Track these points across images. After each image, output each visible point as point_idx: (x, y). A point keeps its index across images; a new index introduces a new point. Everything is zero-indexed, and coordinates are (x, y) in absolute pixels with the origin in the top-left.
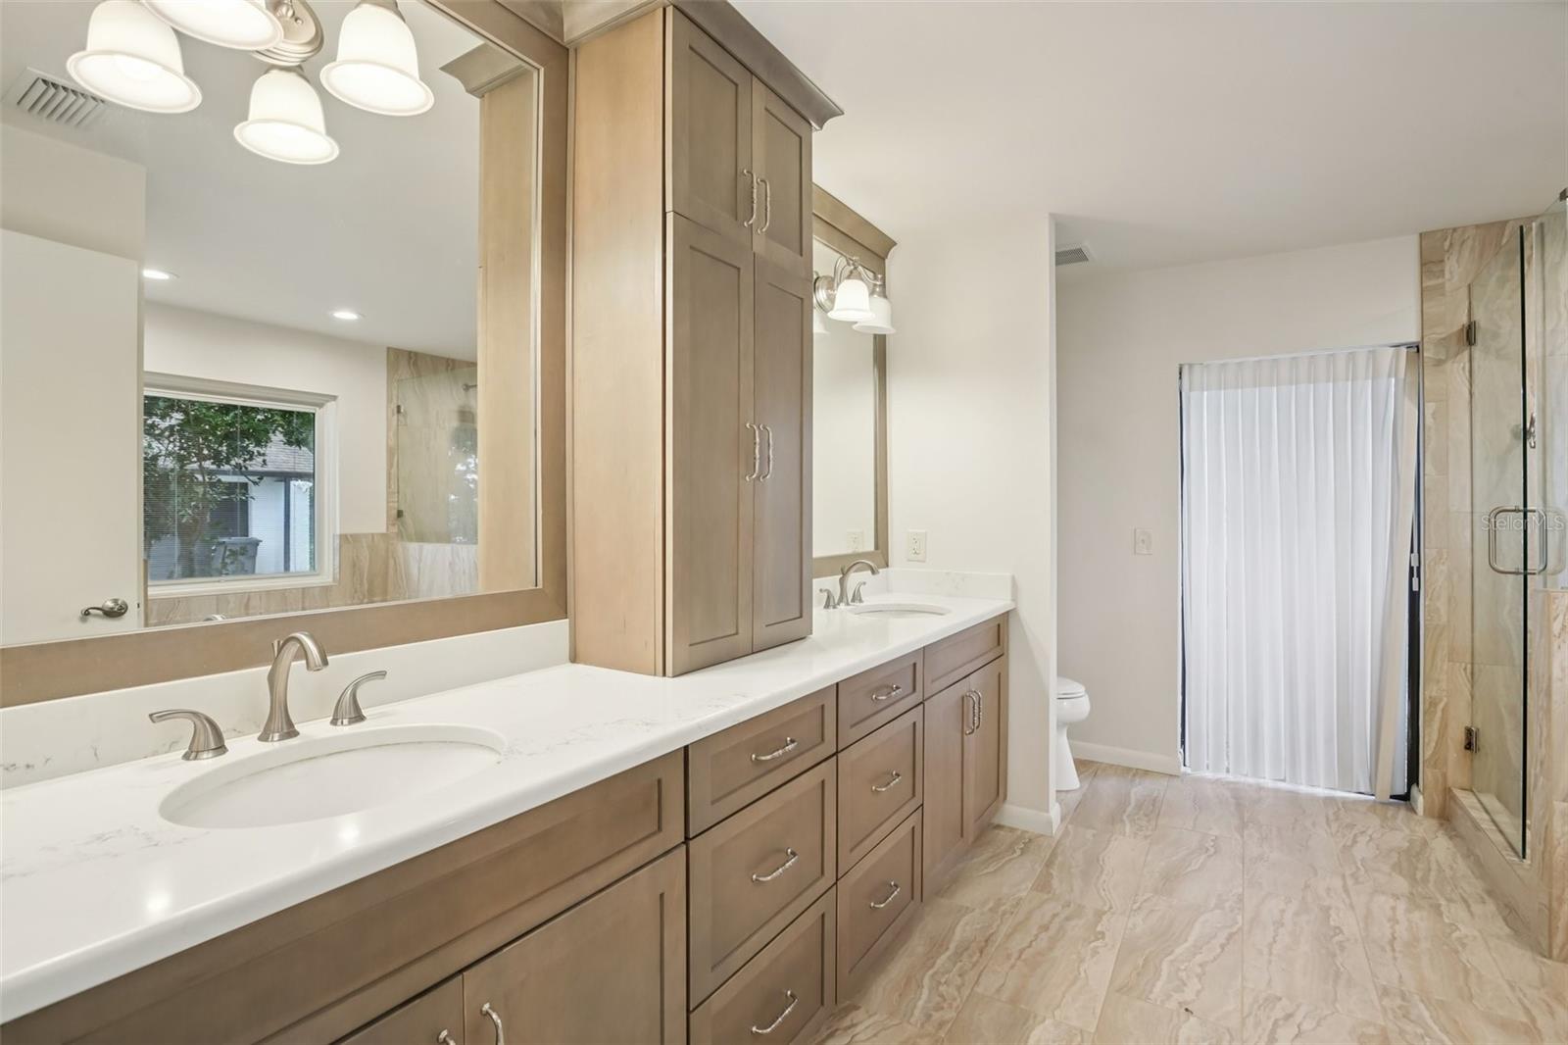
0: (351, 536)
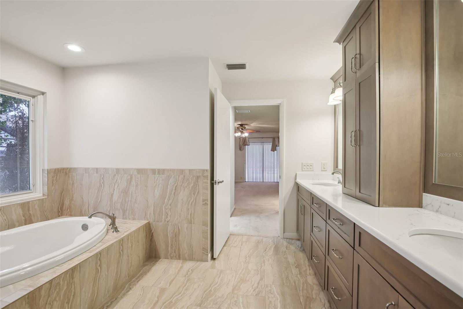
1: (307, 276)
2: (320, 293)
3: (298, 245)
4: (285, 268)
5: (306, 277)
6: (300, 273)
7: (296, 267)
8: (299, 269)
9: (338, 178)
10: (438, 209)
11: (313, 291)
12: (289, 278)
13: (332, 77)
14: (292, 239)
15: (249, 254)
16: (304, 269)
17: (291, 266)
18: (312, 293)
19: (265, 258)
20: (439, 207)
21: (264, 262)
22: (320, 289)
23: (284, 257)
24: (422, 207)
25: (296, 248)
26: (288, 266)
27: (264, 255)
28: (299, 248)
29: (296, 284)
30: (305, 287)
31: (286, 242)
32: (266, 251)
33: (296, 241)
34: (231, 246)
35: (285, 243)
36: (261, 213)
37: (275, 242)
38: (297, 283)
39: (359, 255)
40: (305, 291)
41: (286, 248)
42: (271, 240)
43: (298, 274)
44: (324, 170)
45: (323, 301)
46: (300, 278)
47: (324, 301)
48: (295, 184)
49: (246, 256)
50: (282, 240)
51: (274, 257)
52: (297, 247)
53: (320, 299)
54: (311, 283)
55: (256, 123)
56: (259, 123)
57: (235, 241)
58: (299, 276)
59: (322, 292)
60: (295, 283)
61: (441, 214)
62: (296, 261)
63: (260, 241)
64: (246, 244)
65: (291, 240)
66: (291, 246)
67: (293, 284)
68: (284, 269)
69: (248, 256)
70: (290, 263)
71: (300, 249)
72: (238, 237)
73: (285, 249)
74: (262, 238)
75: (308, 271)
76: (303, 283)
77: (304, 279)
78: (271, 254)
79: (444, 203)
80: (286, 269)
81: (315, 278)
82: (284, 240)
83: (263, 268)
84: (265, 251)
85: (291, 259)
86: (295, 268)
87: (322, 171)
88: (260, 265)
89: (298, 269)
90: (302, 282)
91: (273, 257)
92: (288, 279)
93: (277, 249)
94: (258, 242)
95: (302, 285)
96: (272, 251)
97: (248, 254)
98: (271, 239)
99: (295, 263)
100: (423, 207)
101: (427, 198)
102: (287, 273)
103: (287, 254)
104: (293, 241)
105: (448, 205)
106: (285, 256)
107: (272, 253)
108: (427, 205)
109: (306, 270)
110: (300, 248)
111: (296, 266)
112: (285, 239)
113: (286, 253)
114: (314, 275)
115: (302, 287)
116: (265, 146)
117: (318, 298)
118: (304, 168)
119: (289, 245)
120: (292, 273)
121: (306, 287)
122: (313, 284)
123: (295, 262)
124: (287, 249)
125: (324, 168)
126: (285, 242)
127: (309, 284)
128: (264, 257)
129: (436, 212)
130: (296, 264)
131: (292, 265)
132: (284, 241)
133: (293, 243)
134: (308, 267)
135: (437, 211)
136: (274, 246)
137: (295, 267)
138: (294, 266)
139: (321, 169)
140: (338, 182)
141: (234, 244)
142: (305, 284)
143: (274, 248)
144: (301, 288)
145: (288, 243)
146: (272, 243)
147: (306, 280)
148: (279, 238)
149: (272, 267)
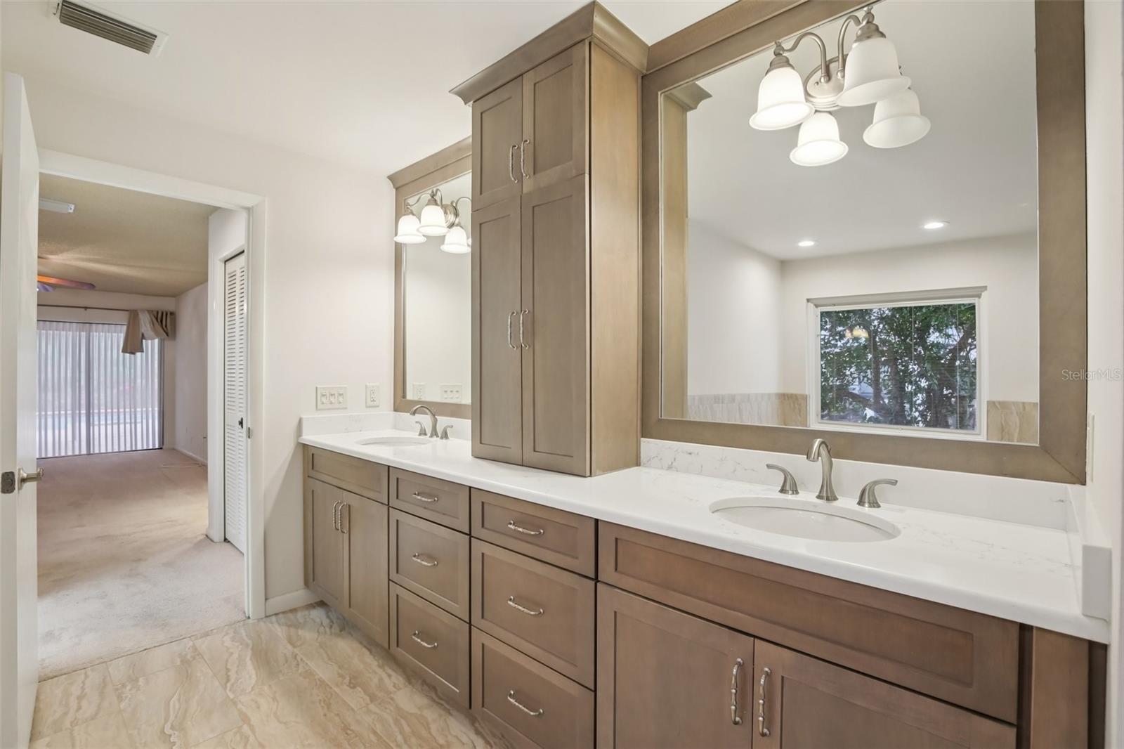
0: (999, 403)
1: (392, 695)
2: (448, 725)
3: (318, 620)
4: (322, 704)
5: (392, 699)
6: (373, 698)
7: (353, 686)
8: (362, 688)
9: (417, 422)
10: (672, 463)
11: (429, 728)
12: (352, 728)
13: (391, 175)
14: (294, 611)
15: (172, 717)
16: (376, 680)
17: (335, 689)
18: (431, 734)
19: (240, 706)
20: (673, 460)
21: (245, 719)
22: (443, 712)
23: (301, 675)
24: (640, 465)
25: (318, 632)
26: (329, 696)
27: (232, 696)
28: (328, 630)
29: (381, 734)
30: (407, 729)
31: (279, 624)
32: (232, 680)
33: (307, 613)
34: (67, 724)
35: (280, 631)
36: (140, 560)
37: (245, 637)
38: (379, 728)
39: (616, 590)
40: (413, 740)
41: (290, 642)
42: (227, 639)
43: (369, 702)
44: (372, 404)
45: (465, 739)
46: (377, 711)
47: (470, 739)
48: (296, 447)
49: (163, 732)
50: (262, 624)
51: (270, 686)
52: (322, 629)
53: (456, 737)
54: (414, 710)
55: (77, 256)
56: (84, 257)
57: (80, 698)
58: (372, 707)
59: (450, 717)
60: (375, 733)
61: (677, 471)
62: (340, 667)
63: (189, 657)
64: (138, 689)
65: (291, 616)
66: (300, 632)
67: (373, 738)
68: (323, 707)
69: (172, 728)
70: (328, 685)
71: (333, 630)
72: (86, 674)
73: (289, 647)
74: (191, 644)
75: (388, 683)
76: (397, 722)
77: (392, 709)
78: (253, 681)
79: (683, 452)
80: (329, 706)
81: (414, 690)
82: (272, 623)
83: (252, 739)
84: (228, 680)
85: (325, 672)
86: (352, 690)
87: (367, 407)
88: (238, 738)
89: (359, 689)
90: (391, 721)
91: (266, 688)
92: (349, 732)
93: (264, 657)
94: (185, 662)
95: (396, 729)
96: (253, 672)
97: (166, 721)
98: (227, 634)
99: (341, 676)
100: (642, 464)
101: (650, 446)
102: (338, 715)
103: (302, 659)
104: (299, 615)
105: (690, 454)
106: (301, 670)
107: (254, 676)
108: (650, 460)
109: (381, 680)
110: (331, 627)
111: (350, 683)
112: (274, 618)
113: (299, 659)
114: (407, 684)
115: (401, 733)
116: (95, 335)
117: (450, 738)
118: (323, 403)
119: (292, 630)
120: (352, 709)
121: (408, 725)
122: (419, 708)
123: (340, 671)
124: (294, 646)
125: (373, 400)
126: (277, 626)
127: (411, 714)
128: (235, 703)
129: (667, 470)
130: (348, 678)
131: (337, 686)
132: (270, 625)
133: (301, 620)
134: (380, 671)
135: (670, 468)
136: (249, 653)
137: (349, 686)
138: (345, 687)
139: (366, 403)
140: (418, 433)
141: (79, 708)
142: (403, 722)
143: (251, 659)
144: (399, 738)
145: (289, 626)
146: (237, 644)
147: (398, 708)
148: (250, 621)
149: (281, 723)
